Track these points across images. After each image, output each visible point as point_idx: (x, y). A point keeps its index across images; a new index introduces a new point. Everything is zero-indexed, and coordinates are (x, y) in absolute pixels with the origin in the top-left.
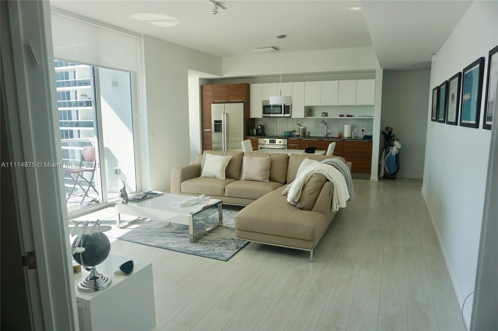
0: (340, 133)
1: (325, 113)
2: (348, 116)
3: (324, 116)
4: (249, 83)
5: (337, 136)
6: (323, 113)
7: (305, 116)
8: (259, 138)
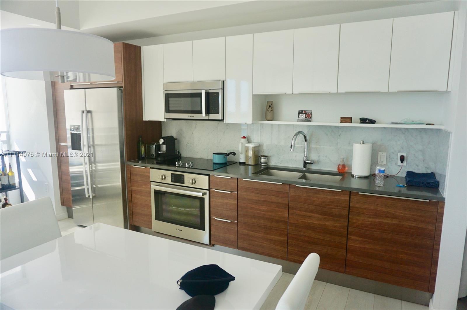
0: (341, 164)
1: (305, 112)
2: (363, 121)
3: (302, 120)
4: (140, 46)
5: (335, 169)
6: (301, 112)
7: (254, 119)
8: (151, 168)
